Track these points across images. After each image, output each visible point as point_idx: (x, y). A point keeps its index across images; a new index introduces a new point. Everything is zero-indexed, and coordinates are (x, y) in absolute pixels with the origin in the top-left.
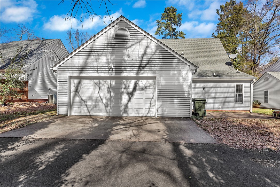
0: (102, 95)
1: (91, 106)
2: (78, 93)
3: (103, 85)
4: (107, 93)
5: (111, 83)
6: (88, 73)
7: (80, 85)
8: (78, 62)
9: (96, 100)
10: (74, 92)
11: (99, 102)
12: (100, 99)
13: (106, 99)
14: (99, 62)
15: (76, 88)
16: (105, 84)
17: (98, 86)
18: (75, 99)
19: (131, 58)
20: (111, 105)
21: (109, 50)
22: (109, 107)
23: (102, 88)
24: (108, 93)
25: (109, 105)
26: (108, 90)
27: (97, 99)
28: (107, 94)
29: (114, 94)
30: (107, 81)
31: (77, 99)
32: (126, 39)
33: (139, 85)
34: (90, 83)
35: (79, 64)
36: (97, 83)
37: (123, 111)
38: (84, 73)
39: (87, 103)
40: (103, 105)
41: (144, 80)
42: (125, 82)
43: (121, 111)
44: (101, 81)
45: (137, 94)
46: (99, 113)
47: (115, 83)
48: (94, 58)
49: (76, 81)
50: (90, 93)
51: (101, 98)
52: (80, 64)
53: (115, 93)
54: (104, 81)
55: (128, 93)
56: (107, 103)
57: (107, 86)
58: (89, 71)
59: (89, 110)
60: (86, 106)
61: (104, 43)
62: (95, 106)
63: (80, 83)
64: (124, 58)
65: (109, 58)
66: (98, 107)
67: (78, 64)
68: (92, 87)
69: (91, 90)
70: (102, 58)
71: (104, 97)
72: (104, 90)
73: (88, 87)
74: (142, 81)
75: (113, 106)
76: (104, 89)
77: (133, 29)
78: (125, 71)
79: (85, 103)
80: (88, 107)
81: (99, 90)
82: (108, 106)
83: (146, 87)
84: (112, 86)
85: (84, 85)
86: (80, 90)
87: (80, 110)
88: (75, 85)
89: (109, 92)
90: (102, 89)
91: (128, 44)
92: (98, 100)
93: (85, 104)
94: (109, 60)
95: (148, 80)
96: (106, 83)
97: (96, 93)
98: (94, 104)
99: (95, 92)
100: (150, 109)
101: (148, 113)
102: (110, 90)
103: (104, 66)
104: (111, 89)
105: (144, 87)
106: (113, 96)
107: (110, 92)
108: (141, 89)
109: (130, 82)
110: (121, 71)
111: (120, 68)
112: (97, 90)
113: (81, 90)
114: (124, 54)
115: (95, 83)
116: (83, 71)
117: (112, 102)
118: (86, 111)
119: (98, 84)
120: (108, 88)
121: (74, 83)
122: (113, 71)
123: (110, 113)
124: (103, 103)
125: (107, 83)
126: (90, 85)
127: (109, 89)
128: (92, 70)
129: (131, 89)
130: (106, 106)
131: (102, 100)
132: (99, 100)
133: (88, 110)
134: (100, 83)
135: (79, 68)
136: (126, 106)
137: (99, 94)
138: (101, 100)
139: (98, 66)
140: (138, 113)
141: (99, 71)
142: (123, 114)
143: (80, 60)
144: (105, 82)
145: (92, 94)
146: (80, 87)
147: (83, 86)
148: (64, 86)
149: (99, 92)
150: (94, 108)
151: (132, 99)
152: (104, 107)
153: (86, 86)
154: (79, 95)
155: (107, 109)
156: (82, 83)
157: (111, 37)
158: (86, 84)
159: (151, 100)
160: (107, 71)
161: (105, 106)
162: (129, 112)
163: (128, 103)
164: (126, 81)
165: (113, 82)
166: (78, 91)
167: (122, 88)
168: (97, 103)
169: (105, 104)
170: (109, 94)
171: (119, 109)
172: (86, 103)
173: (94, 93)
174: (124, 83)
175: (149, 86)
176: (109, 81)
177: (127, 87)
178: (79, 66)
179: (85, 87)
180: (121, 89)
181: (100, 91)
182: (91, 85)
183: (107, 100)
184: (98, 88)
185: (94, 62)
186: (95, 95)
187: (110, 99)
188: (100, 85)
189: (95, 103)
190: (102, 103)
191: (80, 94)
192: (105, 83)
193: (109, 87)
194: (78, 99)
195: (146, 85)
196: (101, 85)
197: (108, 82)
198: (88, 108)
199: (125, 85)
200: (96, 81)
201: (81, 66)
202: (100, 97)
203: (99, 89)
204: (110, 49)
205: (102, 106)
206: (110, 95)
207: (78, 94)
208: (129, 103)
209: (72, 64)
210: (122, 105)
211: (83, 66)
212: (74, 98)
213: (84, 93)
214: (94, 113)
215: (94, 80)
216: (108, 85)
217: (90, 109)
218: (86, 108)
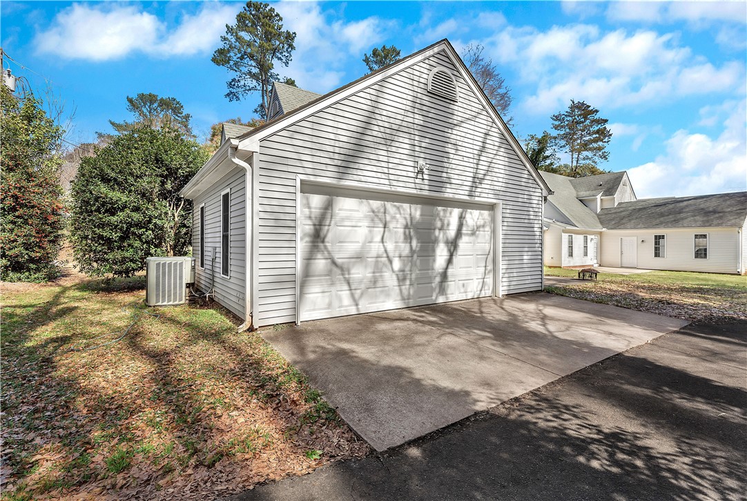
0: (390, 246)
1: (361, 282)
2: (323, 242)
3: (394, 218)
4: (403, 242)
5: (412, 214)
6: (363, 179)
7: (329, 216)
8: (332, 136)
9: (377, 262)
10: (307, 239)
11: (384, 269)
12: (386, 259)
13: (401, 260)
14: (394, 149)
15: (314, 225)
16: (398, 216)
17: (380, 219)
18: (312, 261)
19: (460, 153)
20: (414, 276)
21: (416, 121)
22: (408, 282)
23: (391, 225)
24: (406, 242)
25: (409, 277)
26: (405, 233)
27: (379, 259)
28: (402, 245)
29: (419, 244)
30: (402, 206)
31: (320, 264)
32: (452, 102)
33: (466, 221)
34: (358, 211)
35: (337, 144)
36: (379, 212)
37: (437, 290)
38: (350, 177)
39: (349, 274)
40: (395, 277)
41: (475, 211)
42: (442, 214)
43: (433, 290)
44: (388, 205)
45: (464, 243)
46: (384, 302)
47: (421, 215)
48: (380, 135)
49: (317, 200)
50: (358, 242)
51: (388, 257)
52: (341, 144)
53: (422, 242)
54: (395, 206)
55: (447, 242)
56: (403, 271)
57: (402, 222)
58: (365, 173)
59: (357, 296)
60: (349, 284)
61: (405, 96)
62: (374, 282)
63: (328, 206)
64: (447, 150)
65: (416, 143)
66: (380, 284)
67: (332, 143)
68: (366, 223)
69: (362, 232)
70: (401, 140)
71: (397, 254)
72: (396, 232)
73: (354, 224)
74: (471, 213)
75: (416, 279)
76: (395, 230)
77: (462, 81)
78: (448, 186)
79: (343, 274)
80: (353, 287)
81: (382, 232)
82: (404, 279)
83: (478, 227)
84: (414, 222)
85: (342, 214)
86: (328, 230)
87: (327, 301)
88: (311, 212)
89: (408, 238)
90: (390, 231)
91: (455, 117)
92: (381, 261)
93: (344, 278)
94: (417, 149)
95: (482, 212)
96: (400, 214)
97: (376, 242)
98: (371, 275)
99: (372, 238)
100: (485, 280)
101: (481, 290)
102: (410, 232)
103: (405, 162)
104: (412, 230)
105: (475, 228)
106: (418, 249)
107: (411, 239)
108: (469, 232)
109: (451, 213)
110: (441, 185)
111: (439, 174)
112: (379, 231)
113: (332, 233)
114: (448, 140)
115: (373, 212)
116: (350, 171)
117: (416, 265)
118: (347, 301)
119: (381, 215)
120: (406, 227)
121: (309, 208)
122: (423, 179)
123: (408, 299)
124: (393, 271)
125: (402, 212)
126: (360, 215)
127: (407, 231)
128: (375, 169)
129: (452, 233)
130: (401, 280)
131: (391, 262)
132: (384, 264)
133: (352, 295)
134: (385, 213)
135: (336, 156)
136: (444, 276)
137: (384, 246)
138: (387, 262)
139: (391, 160)
140: (466, 292)
141: (392, 177)
142: (436, 298)
143: (340, 132)
144: (398, 208)
145: (364, 244)
146: (327, 223)
147: (337, 218)
148: (282, 217)
149: (384, 240)
150: (370, 290)
151: (454, 257)
152: (396, 283)
153: (348, 218)
154: (325, 247)
155: (403, 287)
156: (336, 210)
157: (422, 86)
158: (348, 213)
159: (487, 258)
160: (412, 180)
161: (398, 279)
162: (449, 292)
163: (447, 268)
164: (444, 210)
165: (416, 210)
166: (322, 235)
167: (434, 229)
168: (378, 272)
169: (397, 275)
170: (408, 245)
171: (430, 285)
172: (347, 276)
173: (370, 242)
174: (438, 215)
175: (483, 226)
176: (406, 206)
177: (445, 228)
178: (337, 150)
179: (346, 223)
180: (433, 231)
181: (385, 236)
182: (362, 216)
183: (404, 260)
184: (381, 225)
185: (381, 147)
186: (373, 247)
187: (410, 259)
188: (385, 218)
189: (374, 273)
190: (391, 272)
191: (327, 244)
192: (397, 212)
193: (407, 224)
194: (323, 261)
195: (478, 223)
196: (388, 218)
197: (404, 210)
198: (353, 291)
199: (441, 220)
200: (376, 204)
201: (342, 151)
202: (385, 255)
203: (382, 230)
204: (419, 119)
205: (390, 279)
206: (411, 247)
207: (321, 244)
208: (450, 267)
209: (315, 139)
210: (435, 274)
211: (351, 153)
212: (309, 258)
213: (340, 242)
214: (370, 304)
215: (371, 202)
216: (405, 218)
217: (359, 292)
218: (348, 292)
